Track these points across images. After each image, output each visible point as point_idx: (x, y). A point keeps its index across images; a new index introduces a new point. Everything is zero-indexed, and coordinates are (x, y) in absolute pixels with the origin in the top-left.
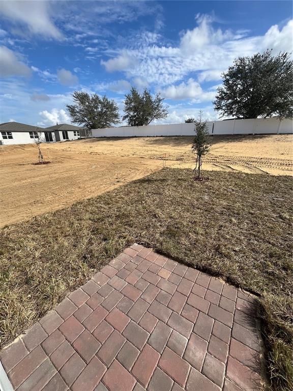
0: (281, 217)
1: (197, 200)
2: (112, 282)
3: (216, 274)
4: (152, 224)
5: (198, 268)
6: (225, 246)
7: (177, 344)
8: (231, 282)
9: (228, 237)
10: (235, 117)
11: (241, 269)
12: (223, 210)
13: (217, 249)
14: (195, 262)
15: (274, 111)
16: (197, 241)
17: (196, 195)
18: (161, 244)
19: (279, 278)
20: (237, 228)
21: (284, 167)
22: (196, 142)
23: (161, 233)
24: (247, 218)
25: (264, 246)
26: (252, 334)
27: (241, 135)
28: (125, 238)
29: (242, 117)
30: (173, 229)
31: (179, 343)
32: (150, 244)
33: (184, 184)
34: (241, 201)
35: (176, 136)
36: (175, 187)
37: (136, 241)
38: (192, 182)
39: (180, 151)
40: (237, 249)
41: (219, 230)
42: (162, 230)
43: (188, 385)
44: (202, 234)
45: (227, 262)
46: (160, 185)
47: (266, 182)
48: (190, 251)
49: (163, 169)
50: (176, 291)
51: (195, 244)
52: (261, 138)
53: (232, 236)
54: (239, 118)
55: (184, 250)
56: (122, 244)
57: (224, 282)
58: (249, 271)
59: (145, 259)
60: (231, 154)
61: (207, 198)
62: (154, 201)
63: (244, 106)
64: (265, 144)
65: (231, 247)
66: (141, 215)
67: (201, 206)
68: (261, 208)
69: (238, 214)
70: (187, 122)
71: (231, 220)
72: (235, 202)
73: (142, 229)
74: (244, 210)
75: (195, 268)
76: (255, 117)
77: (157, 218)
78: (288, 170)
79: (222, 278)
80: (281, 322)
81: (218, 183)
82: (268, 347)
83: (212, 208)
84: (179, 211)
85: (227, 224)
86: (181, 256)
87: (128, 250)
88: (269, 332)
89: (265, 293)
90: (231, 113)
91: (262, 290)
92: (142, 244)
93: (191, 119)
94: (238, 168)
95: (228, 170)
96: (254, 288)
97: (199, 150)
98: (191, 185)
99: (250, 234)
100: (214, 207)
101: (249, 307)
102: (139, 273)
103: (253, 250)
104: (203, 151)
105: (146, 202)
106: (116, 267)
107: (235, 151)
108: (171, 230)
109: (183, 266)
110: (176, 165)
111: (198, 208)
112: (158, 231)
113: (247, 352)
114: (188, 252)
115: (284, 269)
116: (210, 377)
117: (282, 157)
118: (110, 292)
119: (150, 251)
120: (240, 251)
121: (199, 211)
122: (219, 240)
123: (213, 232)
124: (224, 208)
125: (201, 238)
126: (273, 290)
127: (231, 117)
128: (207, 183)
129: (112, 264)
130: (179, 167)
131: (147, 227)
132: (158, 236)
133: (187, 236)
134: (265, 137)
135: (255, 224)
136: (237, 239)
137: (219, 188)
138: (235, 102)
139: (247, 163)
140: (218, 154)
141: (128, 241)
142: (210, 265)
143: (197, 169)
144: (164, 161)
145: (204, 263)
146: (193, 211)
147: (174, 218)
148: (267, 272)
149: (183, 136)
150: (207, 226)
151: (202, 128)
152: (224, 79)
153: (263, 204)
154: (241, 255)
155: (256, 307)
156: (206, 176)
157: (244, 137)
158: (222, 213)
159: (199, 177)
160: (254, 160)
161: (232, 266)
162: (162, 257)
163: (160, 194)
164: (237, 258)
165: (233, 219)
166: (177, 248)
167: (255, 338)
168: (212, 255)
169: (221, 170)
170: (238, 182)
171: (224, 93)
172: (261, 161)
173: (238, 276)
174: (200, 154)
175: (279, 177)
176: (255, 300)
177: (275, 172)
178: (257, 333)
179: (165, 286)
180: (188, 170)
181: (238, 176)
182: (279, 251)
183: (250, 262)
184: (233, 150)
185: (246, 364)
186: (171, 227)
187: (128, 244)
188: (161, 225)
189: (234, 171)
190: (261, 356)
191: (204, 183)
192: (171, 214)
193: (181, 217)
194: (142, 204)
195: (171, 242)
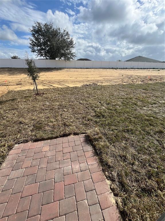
0: (80, 103)
1: (43, 106)
2: (11, 177)
3: (69, 134)
4: (22, 128)
5: (61, 137)
6: (67, 122)
7: (67, 171)
8: (75, 134)
9: (66, 117)
10: (45, 58)
11: (77, 127)
12: (58, 107)
13: (65, 125)
14: (58, 135)
15: (62, 57)
16: (54, 125)
17: (41, 103)
18: (35, 136)
19: (88, 124)
20: (67, 113)
21: (73, 83)
22: (29, 72)
23: (31, 131)
24: (70, 107)
25: (80, 115)
26: (89, 147)
27: (51, 68)
28: (4, 146)
29: (48, 58)
30: (38, 125)
31: (68, 170)
32: (27, 140)
33: (30, 99)
34: (64, 101)
35: (8, 68)
36: (25, 102)
37: (16, 143)
38: (35, 97)
39: (17, 79)
40: (72, 121)
41: (61, 116)
42: (31, 128)
43: (79, 180)
44: (55, 121)
45: (71, 127)
46: (12, 103)
47: (70, 90)
48: (53, 131)
49: (8, 92)
50: (56, 152)
51: (54, 127)
52: (60, 70)
53: (68, 117)
54: (47, 59)
55: (50, 133)
56: (5, 150)
57: (73, 136)
58: (79, 127)
59: (29, 149)
60: (50, 79)
61: (48, 104)
62: (14, 115)
63: (47, 52)
64: (63, 73)
65: (69, 121)
66: (8, 126)
67: (47, 109)
68: (72, 102)
69: (66, 107)
70: (12, 58)
71: (64, 110)
72: (62, 102)
73: (16, 134)
74: (67, 104)
75: (59, 138)
76: (55, 59)
77: (23, 123)
78: (75, 84)
79: (72, 135)
80: (94, 137)
81: (50, 95)
82: (94, 147)
83: (53, 108)
84: (36, 115)
85: (63, 112)
86: (50, 136)
87: (11, 152)
88: (93, 142)
89: (87, 131)
90: (42, 55)
91: (86, 131)
92: (21, 143)
93: (16, 57)
94: (56, 86)
95: (52, 87)
96: (83, 132)
97: (33, 77)
98: (35, 99)
99: (73, 113)
100: (54, 107)
101: (84, 139)
102: (30, 158)
103: (77, 119)
104: (36, 77)
105: (7, 117)
106: (9, 166)
107: (51, 77)
108: (36, 127)
109: (53, 140)
110: (18, 88)
111: (46, 110)
112: (28, 130)
113: (90, 153)
114: (53, 132)
115: (88, 120)
116: (84, 170)
117: (71, 79)
118: (14, 183)
119: (30, 143)
120: (73, 121)
121: (47, 111)
122: (64, 120)
123: (59, 118)
124: (58, 106)
125: (55, 123)
126: (88, 129)
127: (42, 58)
128: (44, 96)
129: (4, 167)
130: (21, 89)
131: (19, 132)
132: (30, 133)
133: (48, 125)
134: (62, 69)
135: (73, 109)
136: (70, 117)
137: (52, 97)
138: (42, 49)
139: (59, 82)
140: (43, 79)
141: (9, 146)
142: (65, 132)
143: (35, 89)
144: (8, 87)
145: (62, 133)
146: (44, 112)
147: (35, 120)
148: (84, 124)
149: (14, 68)
150: (55, 117)
151: (31, 62)
152: (32, 33)
153: (72, 100)
154: (74, 122)
155: (86, 138)
156: (42, 92)
157: (53, 69)
158: (59, 109)
159: (38, 93)
160: (61, 81)
161: (73, 128)
162: (39, 142)
163: (16, 109)
164: (73, 124)
165: (65, 109)
166: (46, 133)
167: (90, 147)
168: (64, 128)
169: (48, 87)
170: (59, 92)
171: (34, 42)
172: (64, 81)
173: (77, 131)
174: (34, 79)
175: (73, 88)
176: (85, 135)
177: (71, 85)
178: (90, 145)
179: (49, 154)
180: (28, 90)
181: (57, 89)
182: (84, 115)
183: (78, 124)
184: (50, 77)
185: (91, 156)
186: (36, 125)
187: (10, 148)
188: (29, 127)
189: (55, 87)
190: (94, 151)
191: (42, 96)
192: (32, 118)
193: (39, 117)
194: (4, 119)
195: (41, 132)
